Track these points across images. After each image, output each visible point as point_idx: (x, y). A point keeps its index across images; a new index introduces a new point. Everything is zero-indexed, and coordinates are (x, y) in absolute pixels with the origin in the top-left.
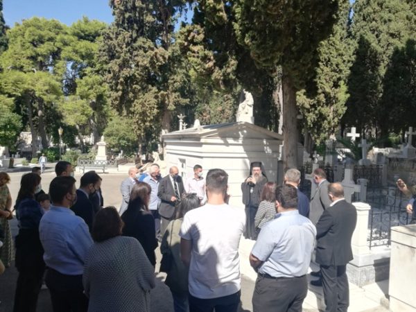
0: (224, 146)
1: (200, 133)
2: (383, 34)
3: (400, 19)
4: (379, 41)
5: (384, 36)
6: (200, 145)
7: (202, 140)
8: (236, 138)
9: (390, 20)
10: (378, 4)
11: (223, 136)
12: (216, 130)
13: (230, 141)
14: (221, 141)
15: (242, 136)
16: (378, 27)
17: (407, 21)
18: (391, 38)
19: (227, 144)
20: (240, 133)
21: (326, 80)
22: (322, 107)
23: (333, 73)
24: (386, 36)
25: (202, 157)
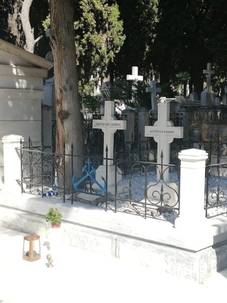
22: (92, 33)
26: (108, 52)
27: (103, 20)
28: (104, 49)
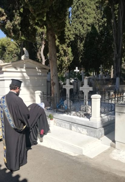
2: (85, 25)
3: (92, 18)
4: (83, 28)
5: (85, 26)
6: (2, 73)
7: (3, 70)
9: (87, 18)
10: (82, 10)
11: (15, 67)
12: (11, 63)
16: (82, 21)
17: (94, 19)
18: (88, 26)
22: (63, 57)
24: (86, 26)
25: (4, 80)
26: (68, 63)
27: (66, 52)
28: (67, 61)
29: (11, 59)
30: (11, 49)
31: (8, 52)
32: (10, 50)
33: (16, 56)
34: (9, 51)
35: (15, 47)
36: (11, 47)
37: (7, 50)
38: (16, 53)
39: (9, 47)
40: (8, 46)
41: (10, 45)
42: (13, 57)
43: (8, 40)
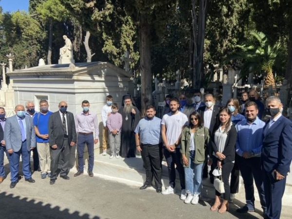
0: (91, 83)
1: (73, 70)
6: (73, 82)
7: (75, 77)
8: (100, 75)
11: (90, 74)
12: (86, 68)
13: (97, 78)
14: (89, 78)
15: (103, 73)
19: (94, 81)
20: (102, 71)
21: (126, 35)
23: (131, 31)
25: (74, 93)
29: (28, 47)
30: (30, 31)
31: (26, 37)
32: (30, 34)
33: (36, 43)
34: (26, 35)
35: (37, 29)
36: (31, 29)
37: (23, 33)
38: (36, 39)
39: (27, 28)
40: (26, 26)
41: (29, 25)
42: (30, 45)
43: (26, 18)
